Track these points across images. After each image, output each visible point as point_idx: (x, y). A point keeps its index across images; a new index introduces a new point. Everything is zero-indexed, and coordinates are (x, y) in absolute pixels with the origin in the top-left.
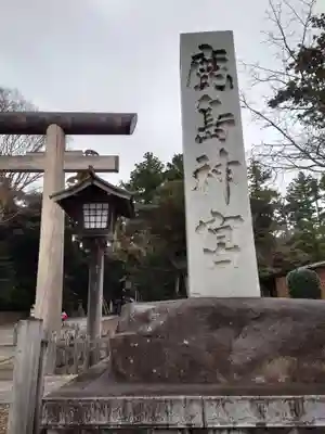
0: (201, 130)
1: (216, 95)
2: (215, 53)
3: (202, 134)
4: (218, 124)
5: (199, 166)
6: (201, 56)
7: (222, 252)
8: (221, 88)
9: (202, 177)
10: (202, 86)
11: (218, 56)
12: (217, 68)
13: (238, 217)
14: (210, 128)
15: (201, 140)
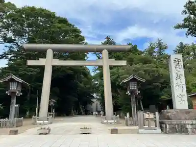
2: (178, 60)
4: (180, 76)
5: (177, 85)
6: (176, 60)
7: (181, 101)
8: (180, 68)
10: (176, 67)
13: (184, 95)
14: (178, 77)
15: (176, 80)
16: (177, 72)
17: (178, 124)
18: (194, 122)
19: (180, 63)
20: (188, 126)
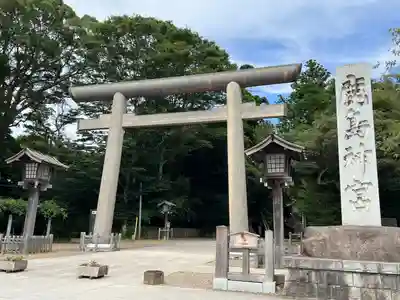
0: (349, 131)
1: (357, 108)
2: (357, 80)
3: (349, 134)
4: (359, 127)
5: (347, 153)
6: (348, 82)
7: (360, 202)
8: (362, 103)
9: (349, 159)
10: (349, 102)
11: (360, 82)
12: (358, 90)
13: (370, 183)
14: (355, 130)
15: (348, 137)
16: (350, 115)
17: (317, 271)
18: (372, 267)
19: (361, 87)
20: (349, 279)
